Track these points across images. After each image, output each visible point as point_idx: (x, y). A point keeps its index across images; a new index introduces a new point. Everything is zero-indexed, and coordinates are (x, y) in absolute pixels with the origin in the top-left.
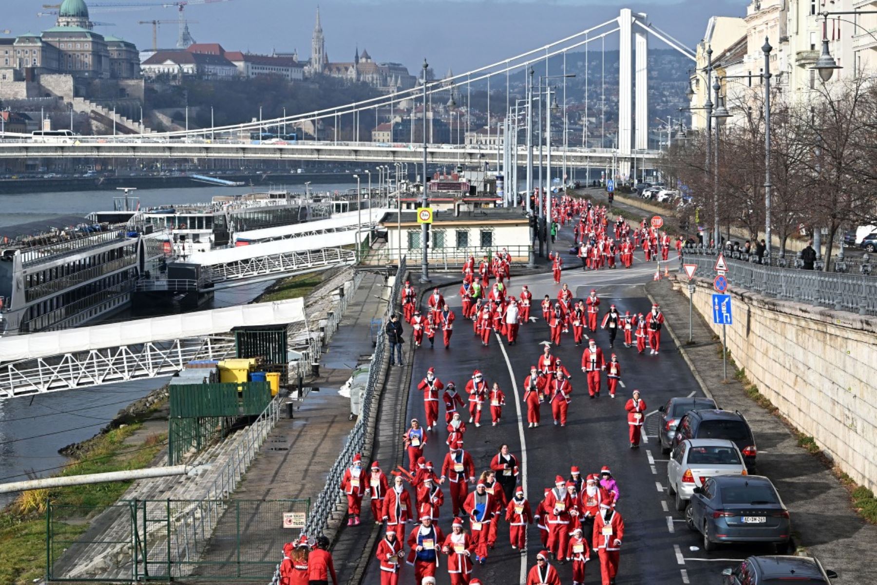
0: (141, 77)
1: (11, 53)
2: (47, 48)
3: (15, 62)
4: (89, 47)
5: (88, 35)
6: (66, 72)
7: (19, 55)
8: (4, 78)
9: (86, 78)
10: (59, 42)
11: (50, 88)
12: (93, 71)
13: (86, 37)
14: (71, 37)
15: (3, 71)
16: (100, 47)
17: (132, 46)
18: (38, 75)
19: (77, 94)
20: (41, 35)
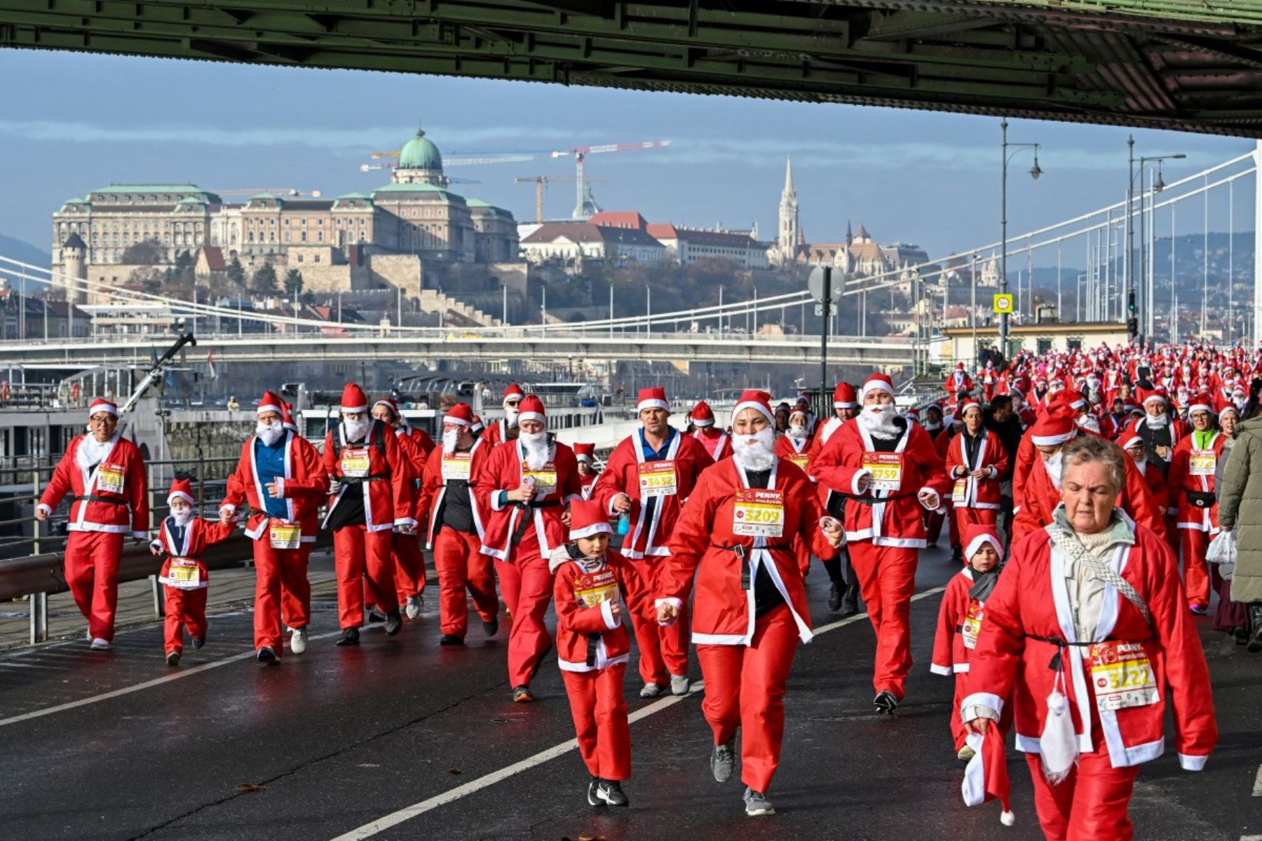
0: (523, 260)
1: (328, 222)
2: (381, 216)
3: (332, 236)
4: (444, 214)
5: (443, 196)
6: (408, 252)
7: (339, 226)
8: (317, 259)
9: (439, 262)
10: (399, 206)
11: (385, 276)
12: (450, 251)
13: (439, 199)
14: (416, 199)
15: (316, 250)
16: (460, 214)
17: (508, 215)
18: (369, 256)
19: (426, 285)
20: (372, 196)
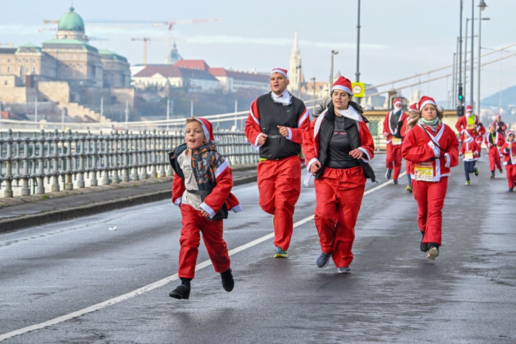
0: (131, 87)
1: (13, 61)
2: (46, 57)
3: (16, 70)
4: (84, 58)
5: (84, 47)
6: (61, 80)
7: (20, 64)
8: (6, 83)
9: (80, 87)
10: (57, 53)
11: (47, 94)
12: (88, 80)
13: (81, 48)
14: (68, 48)
15: (5, 78)
16: (94, 58)
17: (124, 59)
18: (37, 82)
19: (72, 99)
20: (41, 46)
